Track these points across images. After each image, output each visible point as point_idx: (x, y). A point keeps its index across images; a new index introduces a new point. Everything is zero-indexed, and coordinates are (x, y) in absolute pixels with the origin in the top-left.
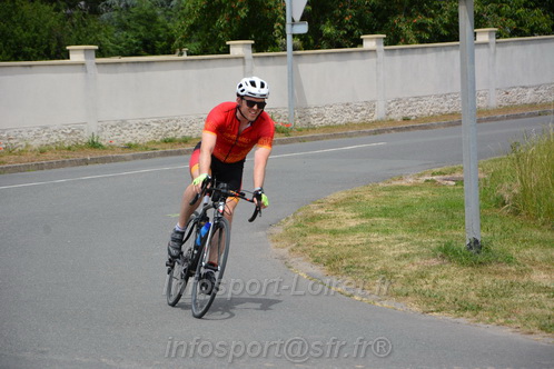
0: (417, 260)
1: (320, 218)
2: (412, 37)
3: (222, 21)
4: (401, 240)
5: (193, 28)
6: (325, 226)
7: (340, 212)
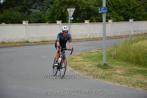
0: (93, 67)
1: (73, 58)
2: (95, 21)
3: (55, 17)
4: (90, 63)
5: (50, 18)
6: (75, 60)
7: (78, 57)
